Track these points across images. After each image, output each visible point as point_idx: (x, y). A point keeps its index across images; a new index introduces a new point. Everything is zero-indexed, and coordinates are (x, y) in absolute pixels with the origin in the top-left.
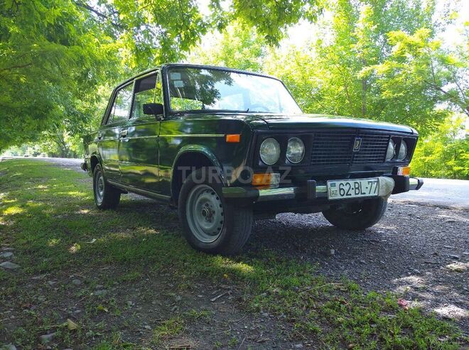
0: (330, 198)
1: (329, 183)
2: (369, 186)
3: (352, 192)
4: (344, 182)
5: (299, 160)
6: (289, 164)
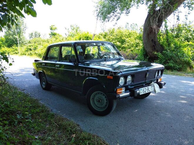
0: (140, 94)
1: (140, 89)
2: (151, 88)
3: (146, 91)
4: (144, 88)
5: (130, 82)
6: (127, 84)
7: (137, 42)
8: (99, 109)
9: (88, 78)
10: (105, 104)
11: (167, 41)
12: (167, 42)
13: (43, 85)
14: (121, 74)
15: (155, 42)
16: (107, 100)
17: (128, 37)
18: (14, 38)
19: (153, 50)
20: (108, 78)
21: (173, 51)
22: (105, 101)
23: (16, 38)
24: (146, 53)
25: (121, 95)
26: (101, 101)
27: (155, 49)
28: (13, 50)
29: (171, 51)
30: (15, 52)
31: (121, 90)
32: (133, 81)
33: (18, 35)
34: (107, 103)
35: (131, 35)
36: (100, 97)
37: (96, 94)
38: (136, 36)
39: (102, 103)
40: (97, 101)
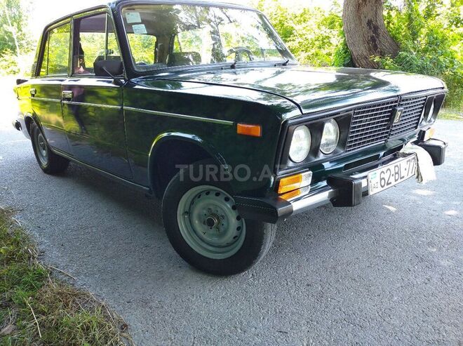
0: (372, 194)
1: (370, 175)
2: (407, 167)
3: (392, 179)
4: (384, 169)
5: (333, 148)
6: (321, 157)
7: (325, 34)
8: (211, 248)
9: (165, 134)
10: (232, 232)
11: (409, 25)
12: (410, 27)
13: (42, 160)
14: (296, 112)
15: (376, 29)
16: (238, 218)
17: (299, 22)
18: (6, 32)
19: (370, 50)
20: (239, 131)
21: (425, 51)
22: (233, 222)
23: (11, 33)
24: (351, 59)
25: (296, 206)
26: (216, 221)
27: (375, 47)
28: (7, 63)
29: (418, 51)
30: (10, 69)
31: (298, 180)
32: (342, 142)
33: (15, 24)
34: (239, 229)
35: (307, 17)
36: (211, 207)
37: (199, 196)
38: (320, 19)
39: (222, 229)
40: (204, 223)
